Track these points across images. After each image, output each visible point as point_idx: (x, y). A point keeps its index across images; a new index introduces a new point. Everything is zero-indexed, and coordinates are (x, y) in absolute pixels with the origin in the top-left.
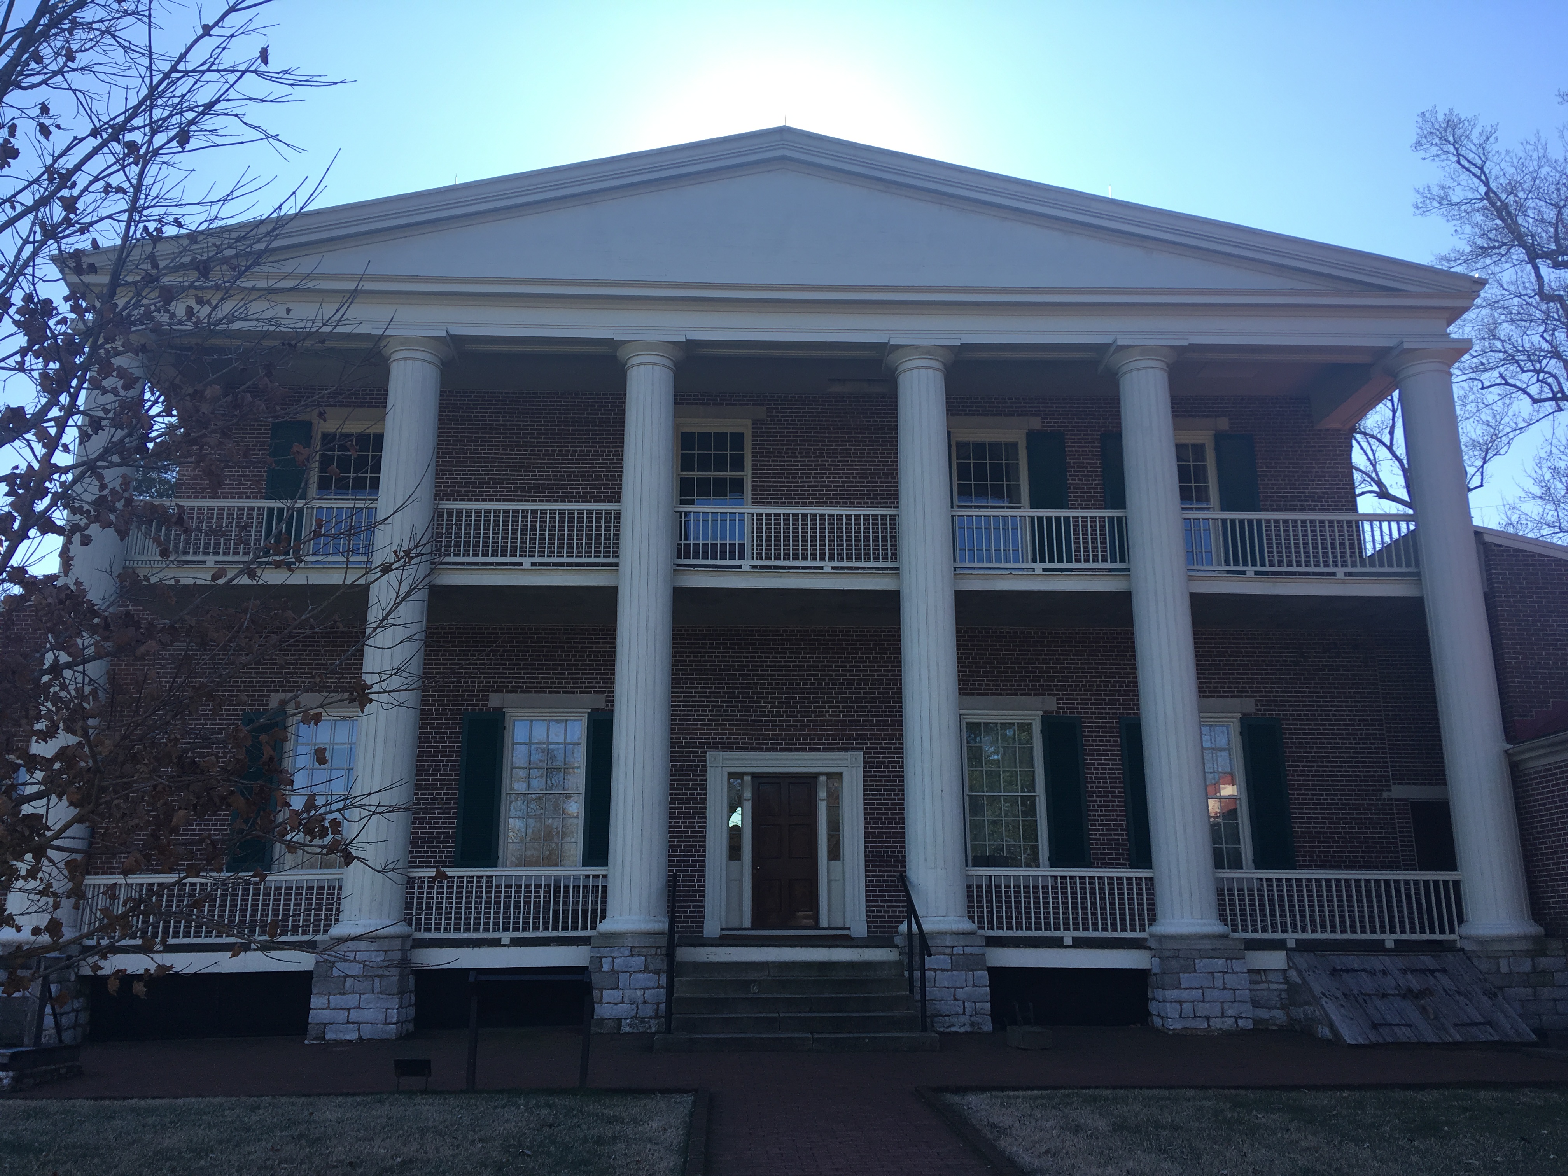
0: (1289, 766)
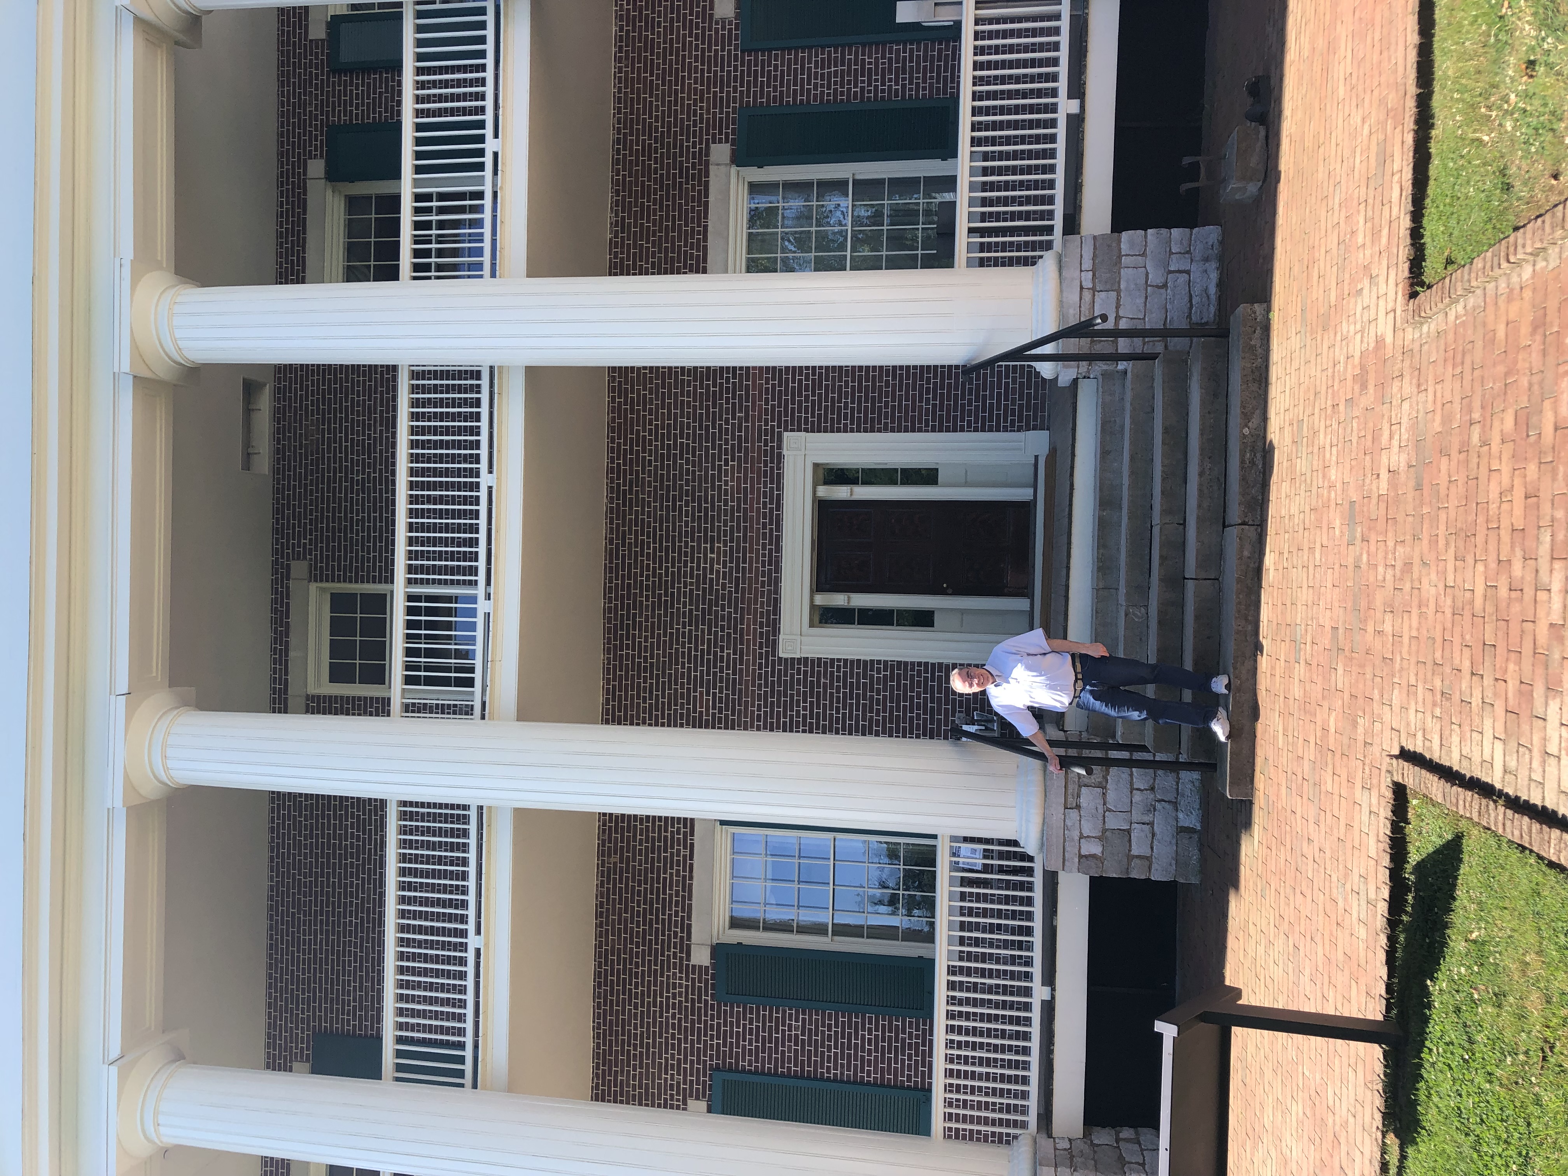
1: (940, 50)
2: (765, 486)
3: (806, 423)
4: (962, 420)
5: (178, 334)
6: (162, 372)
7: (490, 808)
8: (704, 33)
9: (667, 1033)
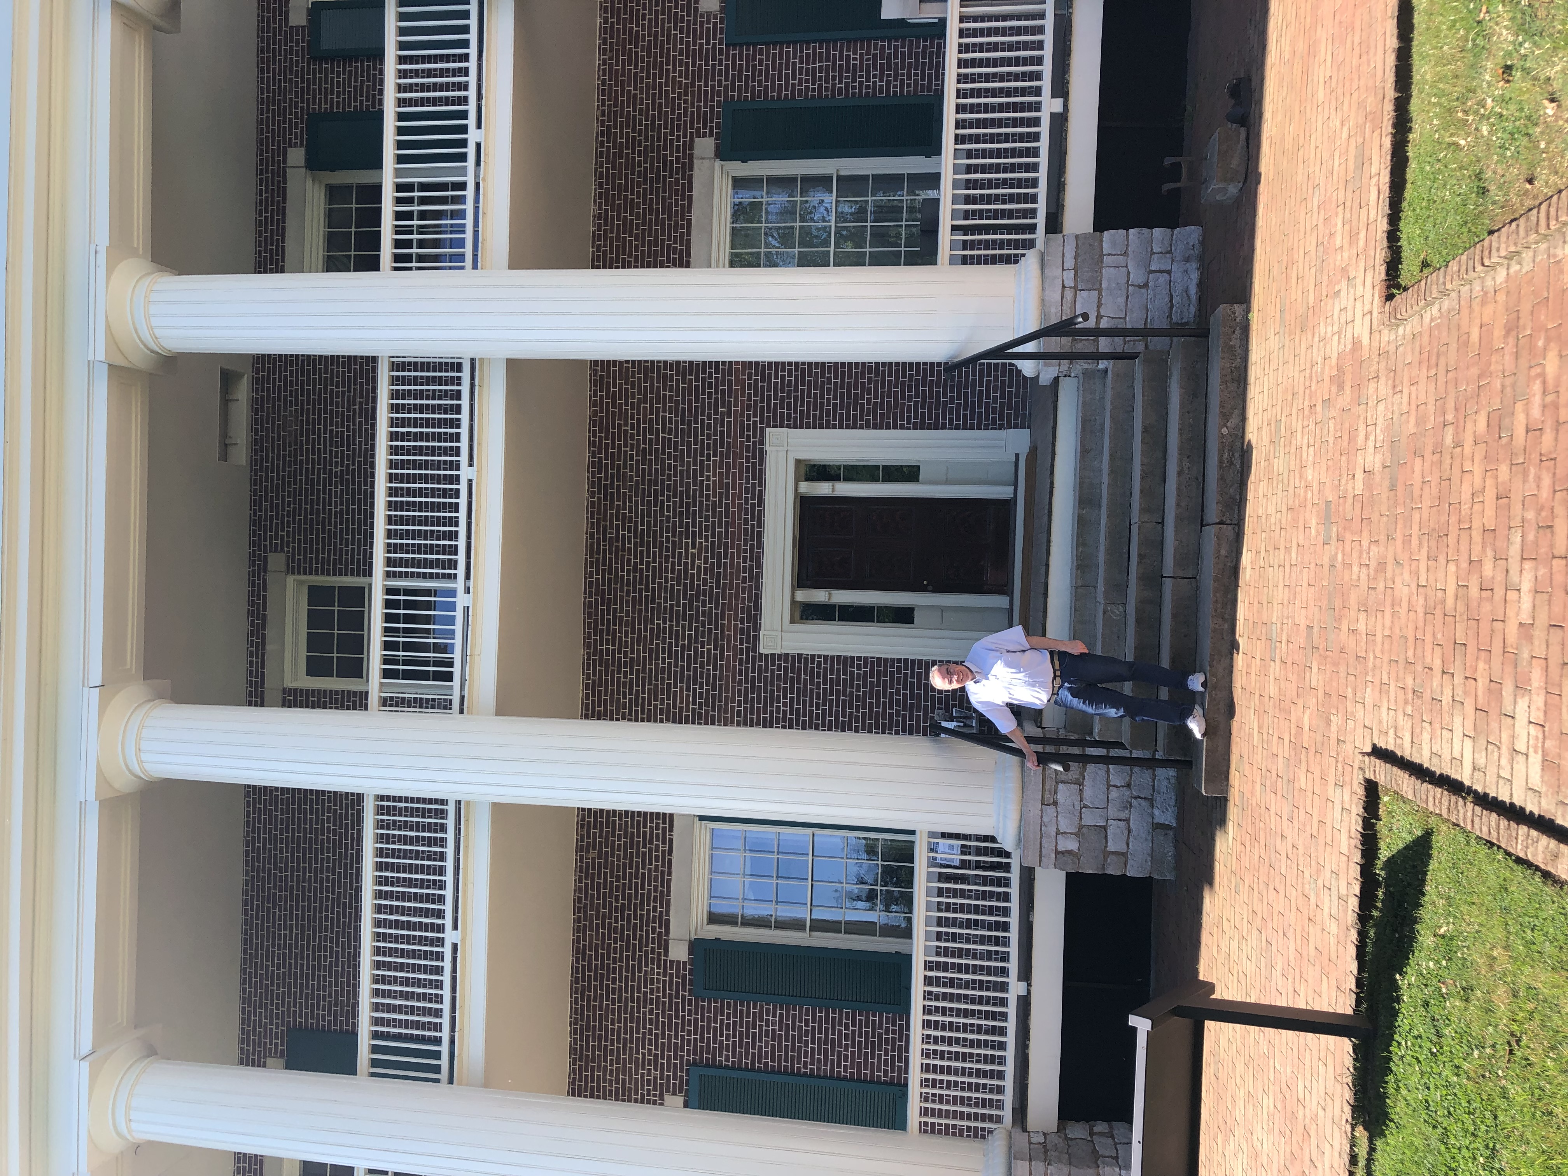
1: (925, 47)
2: (747, 482)
3: (788, 419)
4: (944, 418)
5: (154, 322)
6: (138, 360)
7: (468, 802)
8: (688, 26)
9: (644, 1028)
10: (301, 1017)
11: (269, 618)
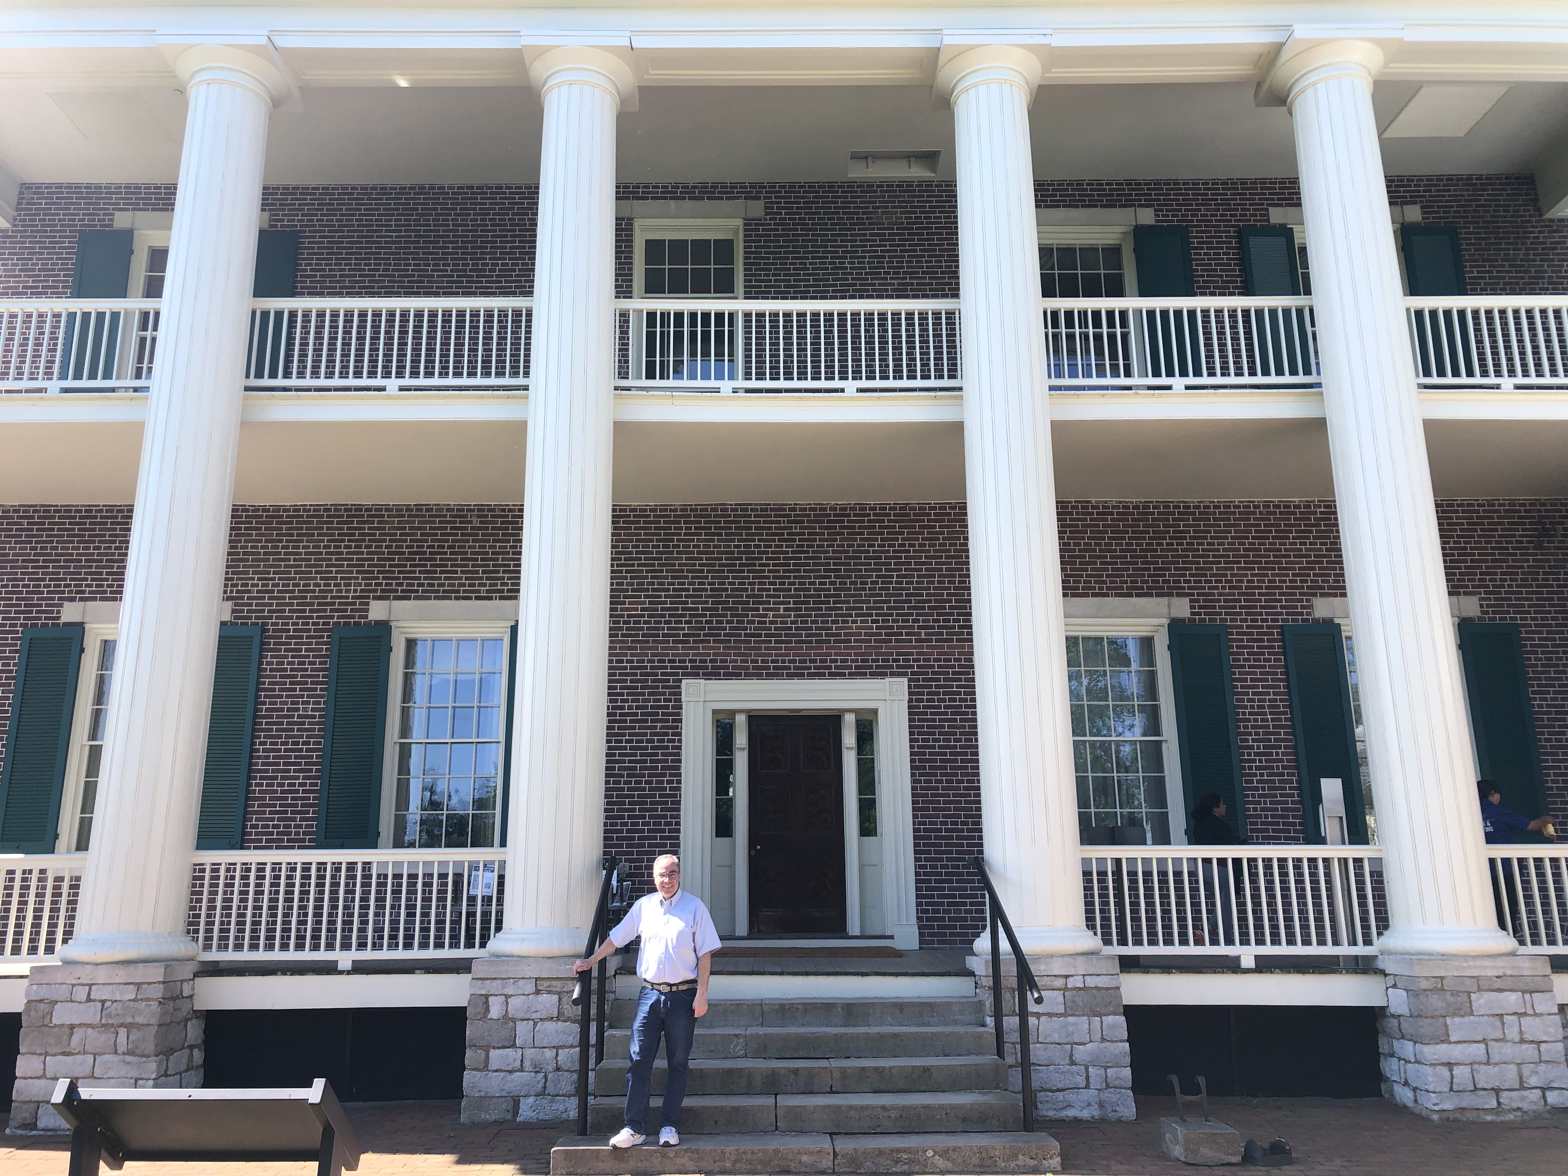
0: (1534, 692)
1: (1294, 824)
2: (852, 661)
3: (917, 700)
4: (926, 860)
5: (982, 89)
6: (944, 75)
7: (527, 397)
8: (1297, 588)
9: (300, 578)
10: (309, 243)
11: (700, 203)
